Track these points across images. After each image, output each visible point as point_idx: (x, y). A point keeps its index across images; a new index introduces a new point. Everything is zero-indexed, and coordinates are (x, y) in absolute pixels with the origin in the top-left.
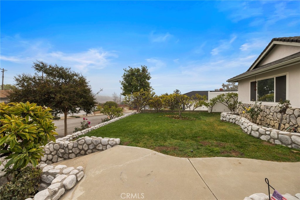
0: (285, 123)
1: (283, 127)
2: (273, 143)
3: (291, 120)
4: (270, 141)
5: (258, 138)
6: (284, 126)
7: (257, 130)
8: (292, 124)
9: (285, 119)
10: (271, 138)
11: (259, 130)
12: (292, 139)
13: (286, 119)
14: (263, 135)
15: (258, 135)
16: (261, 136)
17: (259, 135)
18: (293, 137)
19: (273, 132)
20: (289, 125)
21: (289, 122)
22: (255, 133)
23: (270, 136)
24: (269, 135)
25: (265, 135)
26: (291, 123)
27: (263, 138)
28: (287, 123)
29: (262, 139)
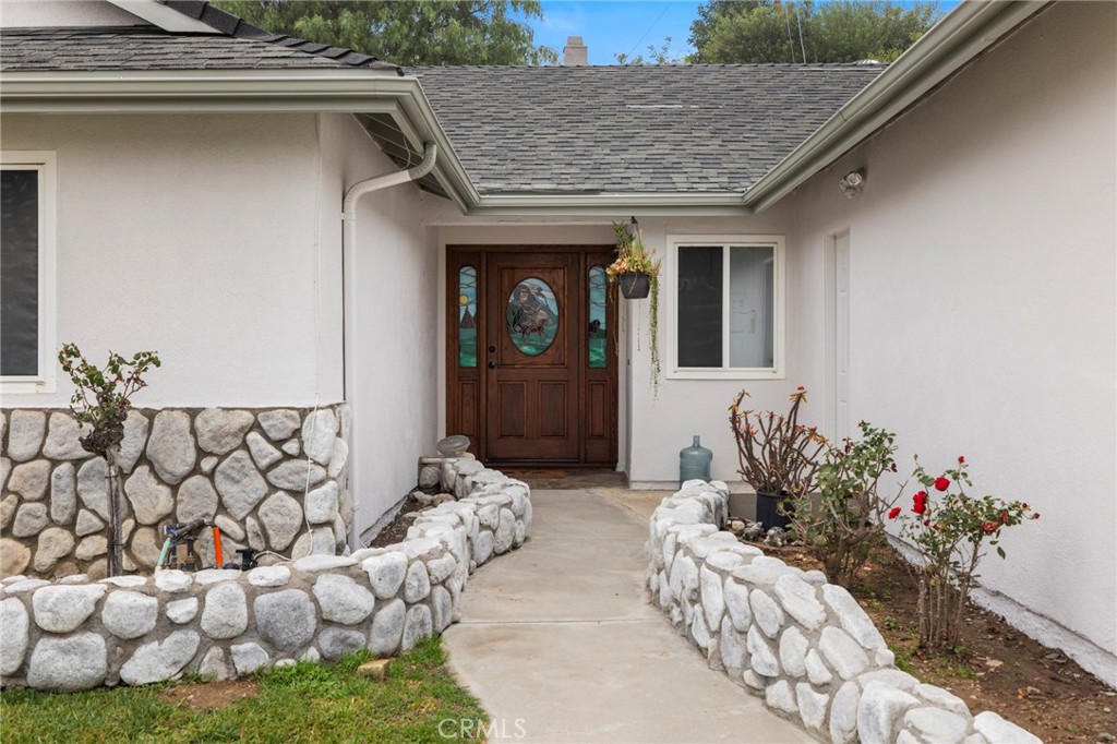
0: (38, 523)
1: (25, 564)
2: (222, 673)
3: (84, 496)
4: (203, 670)
5: (108, 685)
6: (27, 552)
7: (90, 623)
8: (96, 520)
9: (39, 493)
10: (207, 642)
11: (107, 617)
12: (323, 601)
13: (46, 498)
14: (138, 640)
15: (101, 663)
16: (127, 657)
17: (110, 653)
18: (324, 586)
19: (219, 589)
20: (66, 533)
21: (74, 517)
22: (65, 651)
23: (199, 629)
24: (194, 622)
25: (161, 639)
26: (89, 515)
27: (145, 666)
28: (52, 523)
29: (142, 680)
